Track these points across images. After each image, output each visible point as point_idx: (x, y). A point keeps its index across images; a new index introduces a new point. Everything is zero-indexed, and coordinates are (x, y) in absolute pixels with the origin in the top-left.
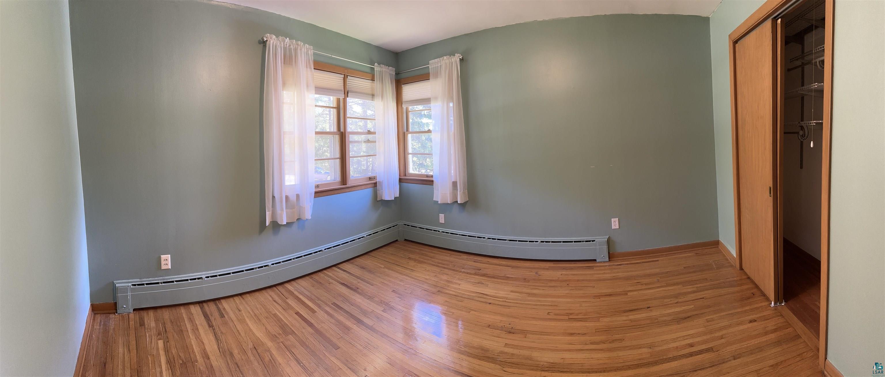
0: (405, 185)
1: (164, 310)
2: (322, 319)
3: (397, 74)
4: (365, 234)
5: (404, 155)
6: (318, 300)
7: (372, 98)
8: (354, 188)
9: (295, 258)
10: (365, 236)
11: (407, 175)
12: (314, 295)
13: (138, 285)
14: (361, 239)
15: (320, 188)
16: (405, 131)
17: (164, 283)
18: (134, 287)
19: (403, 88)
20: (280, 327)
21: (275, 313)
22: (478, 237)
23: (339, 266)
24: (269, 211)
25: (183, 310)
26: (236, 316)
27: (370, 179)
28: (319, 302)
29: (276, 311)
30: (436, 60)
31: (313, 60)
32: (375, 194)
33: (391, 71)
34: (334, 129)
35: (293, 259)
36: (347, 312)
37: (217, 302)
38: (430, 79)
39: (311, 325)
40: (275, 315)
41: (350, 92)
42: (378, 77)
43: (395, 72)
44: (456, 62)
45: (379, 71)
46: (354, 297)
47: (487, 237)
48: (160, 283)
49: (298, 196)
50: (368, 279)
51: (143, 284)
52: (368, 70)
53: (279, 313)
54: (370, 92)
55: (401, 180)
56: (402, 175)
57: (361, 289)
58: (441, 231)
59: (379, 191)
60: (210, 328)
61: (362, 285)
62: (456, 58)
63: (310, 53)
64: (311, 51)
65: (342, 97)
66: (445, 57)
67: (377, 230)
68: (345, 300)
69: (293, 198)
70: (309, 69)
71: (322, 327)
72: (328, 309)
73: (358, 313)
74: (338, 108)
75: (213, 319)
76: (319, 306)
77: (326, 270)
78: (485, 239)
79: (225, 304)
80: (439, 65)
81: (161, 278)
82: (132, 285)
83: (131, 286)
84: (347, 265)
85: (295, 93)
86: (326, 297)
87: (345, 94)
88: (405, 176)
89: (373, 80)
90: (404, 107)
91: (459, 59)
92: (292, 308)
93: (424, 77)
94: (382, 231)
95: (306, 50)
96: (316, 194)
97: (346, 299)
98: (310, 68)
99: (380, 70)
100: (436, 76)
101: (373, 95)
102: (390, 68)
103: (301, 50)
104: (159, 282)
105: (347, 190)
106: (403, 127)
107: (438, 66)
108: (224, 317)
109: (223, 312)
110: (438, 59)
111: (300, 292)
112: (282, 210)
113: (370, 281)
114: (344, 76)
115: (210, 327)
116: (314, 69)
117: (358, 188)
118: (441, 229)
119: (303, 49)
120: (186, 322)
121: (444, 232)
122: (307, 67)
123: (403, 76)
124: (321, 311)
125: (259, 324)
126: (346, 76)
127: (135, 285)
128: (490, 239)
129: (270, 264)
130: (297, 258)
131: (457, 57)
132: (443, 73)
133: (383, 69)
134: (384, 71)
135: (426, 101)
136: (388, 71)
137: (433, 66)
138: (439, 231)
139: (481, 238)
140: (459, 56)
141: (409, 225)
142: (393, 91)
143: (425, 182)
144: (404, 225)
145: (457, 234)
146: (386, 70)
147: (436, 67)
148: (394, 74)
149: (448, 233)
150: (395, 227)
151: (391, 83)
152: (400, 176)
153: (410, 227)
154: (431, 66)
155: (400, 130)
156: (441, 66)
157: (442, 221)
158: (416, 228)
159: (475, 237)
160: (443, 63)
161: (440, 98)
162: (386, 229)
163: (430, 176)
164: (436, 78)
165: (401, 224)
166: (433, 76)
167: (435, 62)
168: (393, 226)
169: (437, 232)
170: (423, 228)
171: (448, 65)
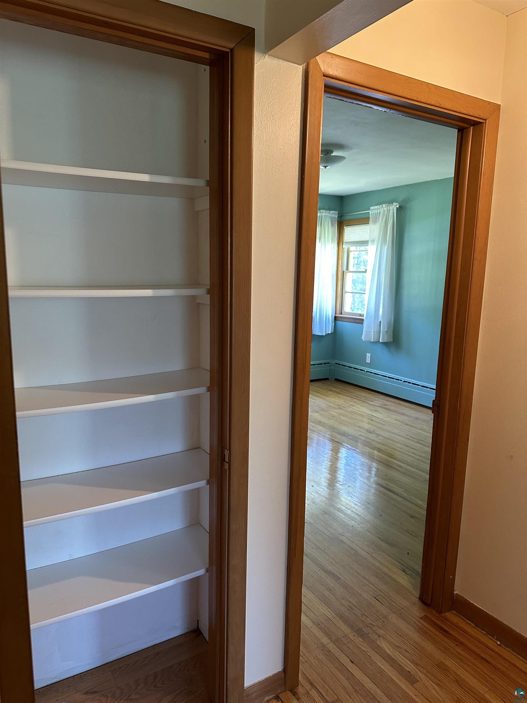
0: (340, 323)
3: (341, 216)
5: (341, 293)
11: (343, 313)
16: (345, 270)
19: (345, 230)
22: (396, 379)
30: (376, 207)
33: (334, 214)
38: (370, 223)
43: (337, 215)
44: (393, 210)
47: (403, 380)
55: (336, 318)
56: (338, 312)
58: (366, 370)
62: (394, 207)
66: (384, 205)
78: (401, 382)
80: (379, 211)
88: (341, 314)
90: (345, 247)
91: (395, 208)
93: (365, 221)
100: (375, 222)
102: (332, 212)
106: (342, 266)
107: (377, 213)
110: (378, 206)
118: (366, 369)
121: (368, 372)
123: (347, 217)
128: (406, 382)
131: (396, 206)
132: (381, 219)
133: (324, 214)
134: (324, 216)
135: (365, 243)
136: (329, 215)
137: (373, 212)
138: (364, 371)
139: (398, 380)
140: (396, 205)
141: (340, 364)
142: (334, 232)
143: (357, 321)
144: (336, 365)
145: (379, 375)
146: (327, 214)
147: (375, 213)
148: (337, 217)
149: (372, 373)
150: (327, 364)
151: (332, 225)
152: (335, 314)
153: (341, 366)
154: (372, 212)
155: (340, 269)
156: (380, 212)
157: (368, 361)
158: (345, 367)
159: (394, 379)
160: (382, 210)
161: (376, 241)
162: (317, 364)
163: (361, 315)
164: (375, 223)
165: (333, 363)
166: (372, 221)
167: (375, 209)
168: (325, 364)
169: (363, 371)
170: (352, 368)
171: (386, 212)
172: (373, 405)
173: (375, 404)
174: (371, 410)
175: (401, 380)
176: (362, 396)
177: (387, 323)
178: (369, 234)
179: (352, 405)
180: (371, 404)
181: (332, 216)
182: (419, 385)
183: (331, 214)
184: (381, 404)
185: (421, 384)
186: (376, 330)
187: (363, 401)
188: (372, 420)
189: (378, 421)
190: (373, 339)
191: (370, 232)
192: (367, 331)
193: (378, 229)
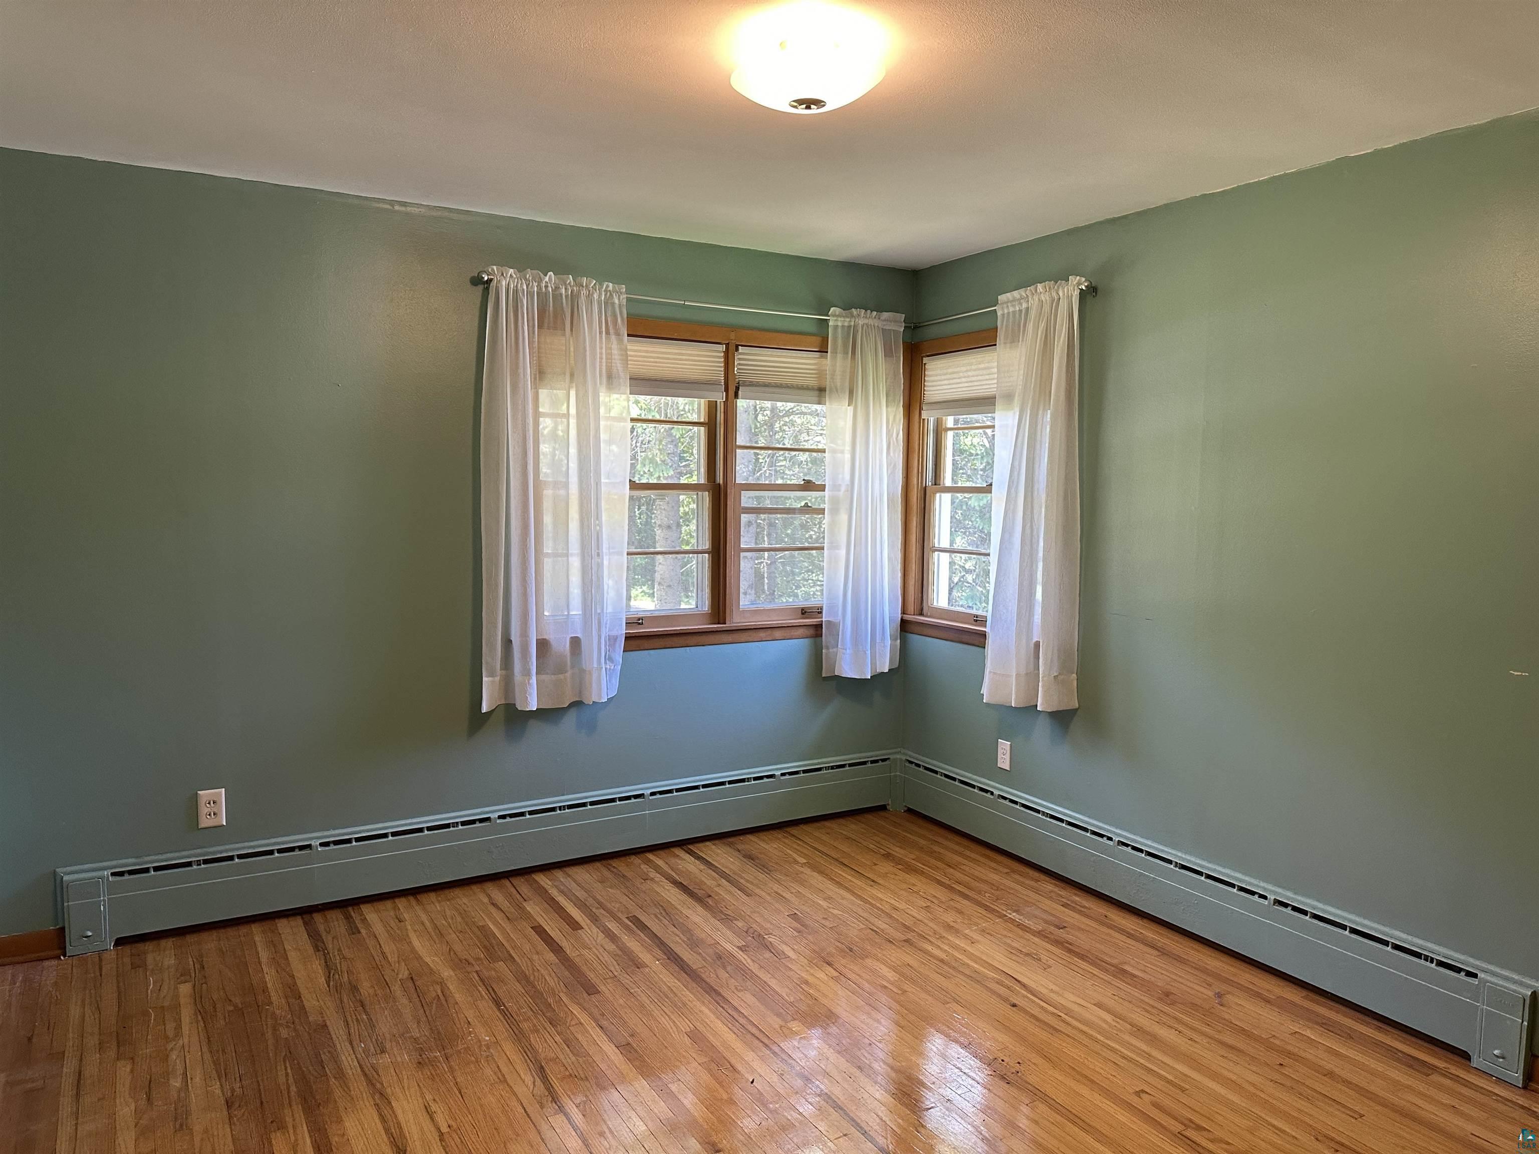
0: (916, 640)
1: (205, 936)
2: (588, 941)
3: (913, 327)
4: (777, 769)
5: (919, 552)
6: (597, 908)
7: (820, 396)
8: (751, 633)
9: (564, 806)
10: (778, 773)
11: (925, 611)
12: (595, 899)
13: (131, 872)
14: (765, 780)
15: (644, 628)
16: (929, 483)
17: (206, 862)
18: (118, 878)
19: (929, 367)
20: (485, 947)
21: (484, 924)
22: (1095, 833)
23: (691, 847)
24: (492, 674)
25: (257, 932)
26: (388, 931)
27: (803, 614)
28: (600, 912)
29: (486, 919)
30: (1016, 294)
31: (625, 316)
32: (817, 659)
33: (895, 323)
34: (698, 476)
35: (560, 808)
36: (654, 937)
37: (350, 909)
38: (998, 344)
39: (557, 949)
40: (483, 929)
41: (744, 385)
42: (840, 342)
43: (903, 324)
44: (1070, 298)
45: (843, 326)
46: (686, 912)
47: (1116, 839)
48: (193, 864)
49: (576, 642)
50: (747, 881)
51: (146, 870)
52: (812, 328)
53: (494, 924)
54: (812, 382)
55: (905, 626)
56: (911, 608)
57: (716, 898)
58: (996, 792)
59: (828, 648)
60: (317, 953)
61: (726, 893)
62: (1071, 289)
63: (616, 301)
64: (619, 296)
65: (719, 397)
66: (1040, 286)
67: (819, 764)
68: (664, 913)
69: (561, 645)
70: (613, 337)
71: (580, 955)
72: (612, 926)
73: (680, 941)
74: (710, 425)
75: (330, 938)
76: (594, 919)
77: (655, 853)
78: (1111, 844)
79: (370, 913)
80: (1024, 305)
81: (199, 851)
82: (113, 874)
83: (108, 878)
84: (713, 847)
85: (573, 393)
86: (621, 903)
87: (727, 390)
88: (921, 614)
89: (823, 351)
90: (930, 417)
91: (1076, 294)
92: (528, 917)
93: (983, 337)
94: (832, 768)
95: (606, 295)
96: (633, 643)
97: (666, 911)
98: (618, 334)
99: (846, 324)
100: (1014, 339)
101: (821, 390)
102: (885, 315)
103: (589, 296)
104: (191, 862)
105: (729, 638)
106: (921, 473)
107: (1021, 311)
108: (359, 932)
109: (358, 925)
110: (1022, 292)
111: (565, 890)
112: (527, 673)
113: (748, 885)
114: (727, 348)
115: (319, 951)
116: (629, 335)
117: (762, 634)
118: (998, 788)
119: (596, 296)
120: (259, 949)
121: (1005, 798)
122: (608, 333)
123: (933, 332)
124: (594, 927)
125: (437, 942)
126: (732, 348)
127: (121, 874)
128: (1127, 845)
129: (494, 816)
130: (570, 807)
131: (1075, 285)
132: (1033, 333)
133: (861, 322)
134: (863, 326)
135: (985, 403)
136: (876, 323)
137: (1006, 311)
138: (992, 793)
139: (1102, 836)
140: (1079, 284)
141: (918, 765)
142: (896, 375)
143: (965, 638)
144: (907, 764)
145: (1038, 811)
146: (871, 322)
147: (1014, 312)
148: (902, 330)
149: (1016, 803)
150: (880, 763)
151: (888, 353)
152: (904, 612)
153: (921, 769)
154: (1003, 309)
155: (914, 481)
156: (1027, 309)
157: (1004, 762)
158: (935, 775)
159: (1086, 830)
160: (1034, 302)
161: (1016, 398)
162: (850, 765)
163: (979, 620)
164: (1013, 342)
165: (901, 760)
166: (1006, 338)
167: (1014, 300)
168: (873, 762)
169: (988, 795)
170: (954, 779)
171: (1046, 308)
172: (1019, 925)
173: (1027, 922)
174: (1013, 952)
175: (1110, 839)
176: (985, 882)
177: (1059, 650)
178: (996, 376)
179: (949, 927)
180: (1012, 921)
181: (887, 328)
182: (1170, 862)
183: (885, 320)
184: (1046, 922)
185: (1176, 856)
186: (1023, 672)
187: (987, 908)
188: (1014, 1005)
189: (1036, 1011)
190: (1015, 702)
191: (999, 372)
192: (995, 673)
193: (1023, 359)
